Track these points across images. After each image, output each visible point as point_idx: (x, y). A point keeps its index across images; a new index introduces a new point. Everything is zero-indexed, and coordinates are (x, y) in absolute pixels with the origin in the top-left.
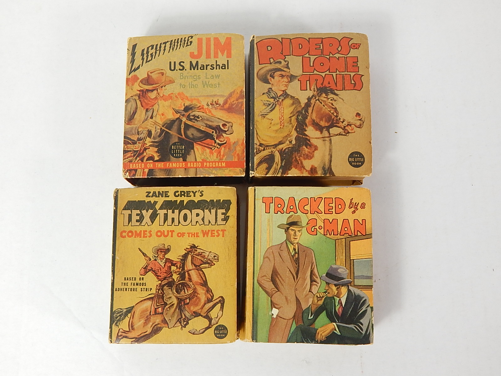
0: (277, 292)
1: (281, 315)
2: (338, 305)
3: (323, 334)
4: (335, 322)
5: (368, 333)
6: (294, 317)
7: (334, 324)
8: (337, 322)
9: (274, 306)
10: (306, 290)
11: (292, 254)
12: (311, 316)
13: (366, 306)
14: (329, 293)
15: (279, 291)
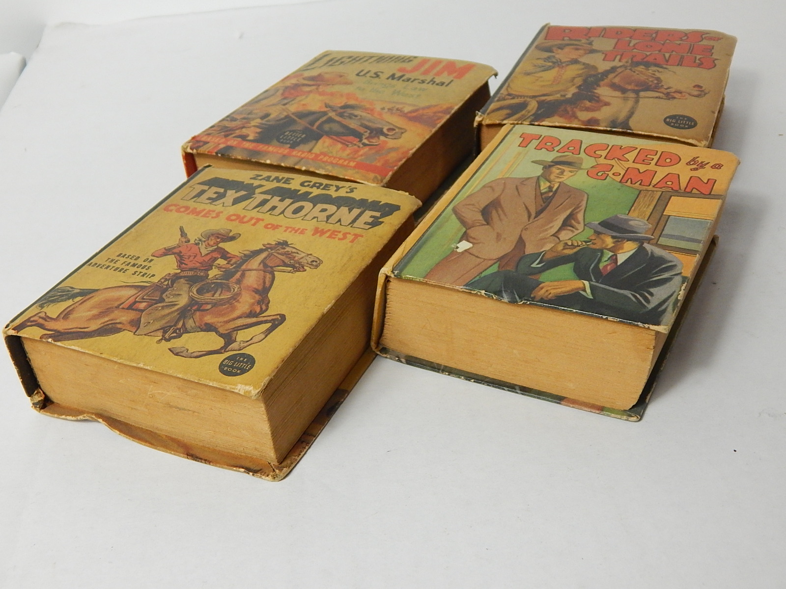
0: (485, 225)
1: (474, 252)
2: (606, 261)
3: (553, 291)
4: (589, 280)
5: (660, 309)
6: (500, 259)
7: (587, 283)
8: (594, 280)
9: (467, 237)
10: (546, 233)
11: (543, 191)
12: (538, 264)
13: (674, 273)
14: (594, 244)
15: (488, 224)
